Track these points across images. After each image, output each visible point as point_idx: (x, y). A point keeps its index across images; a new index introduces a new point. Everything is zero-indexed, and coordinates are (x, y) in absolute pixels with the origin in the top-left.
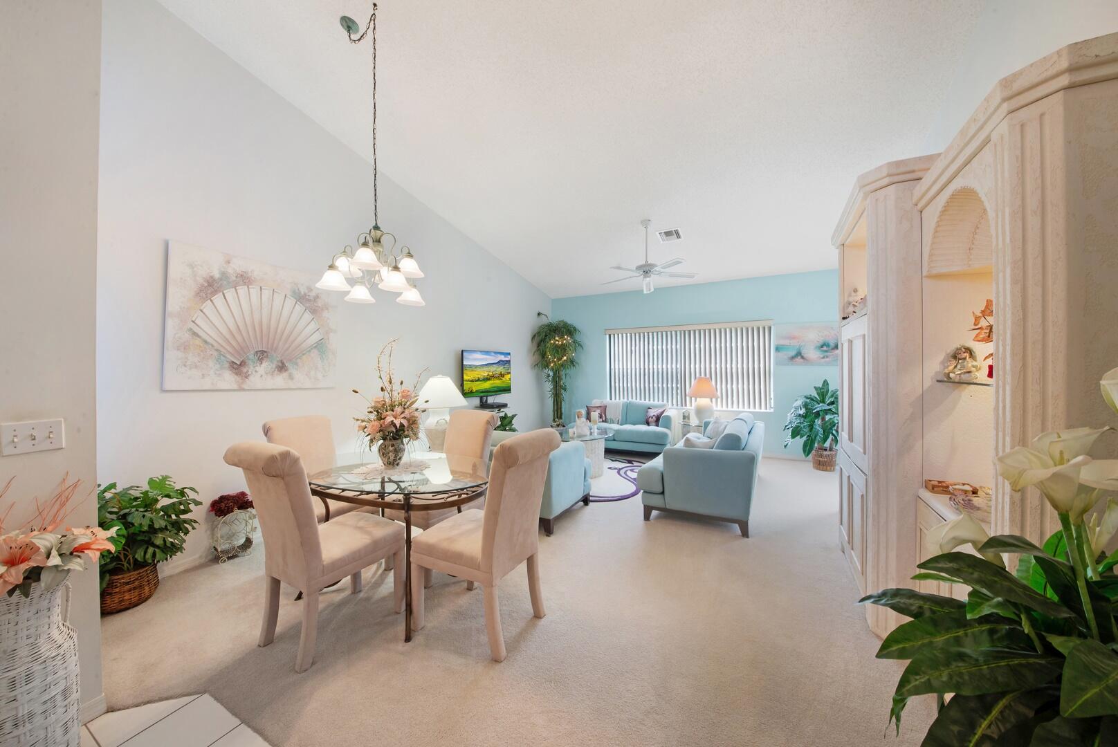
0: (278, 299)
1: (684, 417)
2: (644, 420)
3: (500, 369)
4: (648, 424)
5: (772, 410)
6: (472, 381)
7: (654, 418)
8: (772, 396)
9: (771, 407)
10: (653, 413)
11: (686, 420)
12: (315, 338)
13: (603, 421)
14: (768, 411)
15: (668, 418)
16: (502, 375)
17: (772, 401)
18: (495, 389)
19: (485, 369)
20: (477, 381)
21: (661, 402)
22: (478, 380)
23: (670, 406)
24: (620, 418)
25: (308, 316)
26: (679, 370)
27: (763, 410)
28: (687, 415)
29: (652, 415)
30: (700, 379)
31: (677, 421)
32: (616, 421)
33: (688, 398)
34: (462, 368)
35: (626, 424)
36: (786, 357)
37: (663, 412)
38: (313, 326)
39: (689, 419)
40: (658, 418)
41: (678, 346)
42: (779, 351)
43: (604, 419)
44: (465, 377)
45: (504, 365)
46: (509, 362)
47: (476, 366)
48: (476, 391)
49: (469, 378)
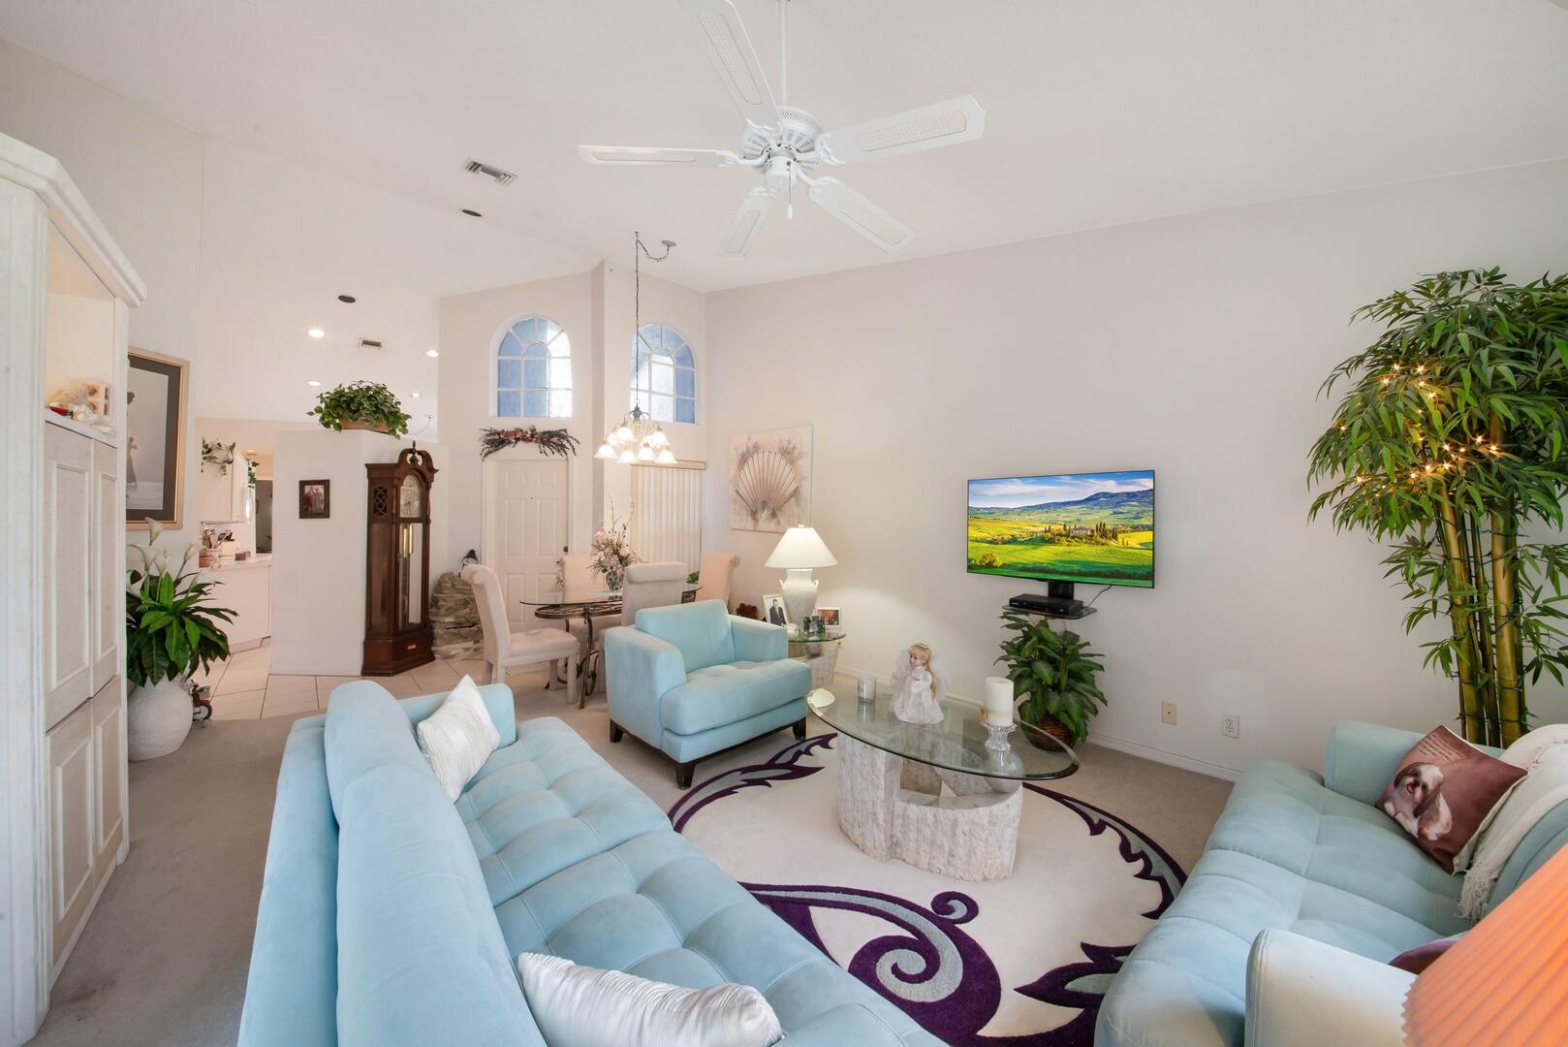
0: (772, 456)
3: (1102, 517)
6: (993, 542)
12: (792, 488)
16: (1105, 533)
18: (1077, 567)
19: (1036, 516)
20: (1009, 542)
22: (1014, 540)
25: (788, 468)
34: (967, 515)
38: (792, 476)
44: (975, 534)
45: (1118, 505)
46: (1149, 497)
47: (1007, 511)
48: (1004, 566)
49: (985, 535)
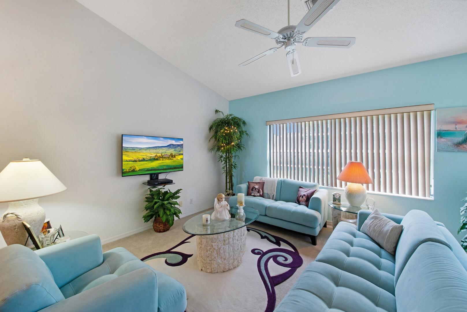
1: (335, 199)
2: (295, 198)
3: (171, 151)
4: (299, 202)
5: (432, 198)
6: (135, 161)
7: (304, 198)
8: (432, 183)
9: (430, 195)
10: (303, 192)
11: (337, 202)
13: (260, 196)
14: (427, 198)
15: (318, 200)
16: (172, 156)
17: (432, 189)
18: (165, 167)
19: (152, 151)
20: (142, 161)
21: (312, 183)
22: (144, 160)
23: (321, 185)
24: (275, 193)
26: (329, 154)
27: (421, 197)
28: (337, 197)
29: (302, 194)
30: (351, 163)
31: (327, 204)
32: (271, 197)
33: (338, 181)
34: (121, 150)
35: (280, 200)
36: (450, 143)
37: (313, 193)
39: (339, 201)
40: (308, 198)
41: (329, 134)
42: (441, 137)
43: (261, 193)
44: (125, 158)
45: (175, 148)
47: (141, 149)
48: (140, 170)
49: (130, 158)
